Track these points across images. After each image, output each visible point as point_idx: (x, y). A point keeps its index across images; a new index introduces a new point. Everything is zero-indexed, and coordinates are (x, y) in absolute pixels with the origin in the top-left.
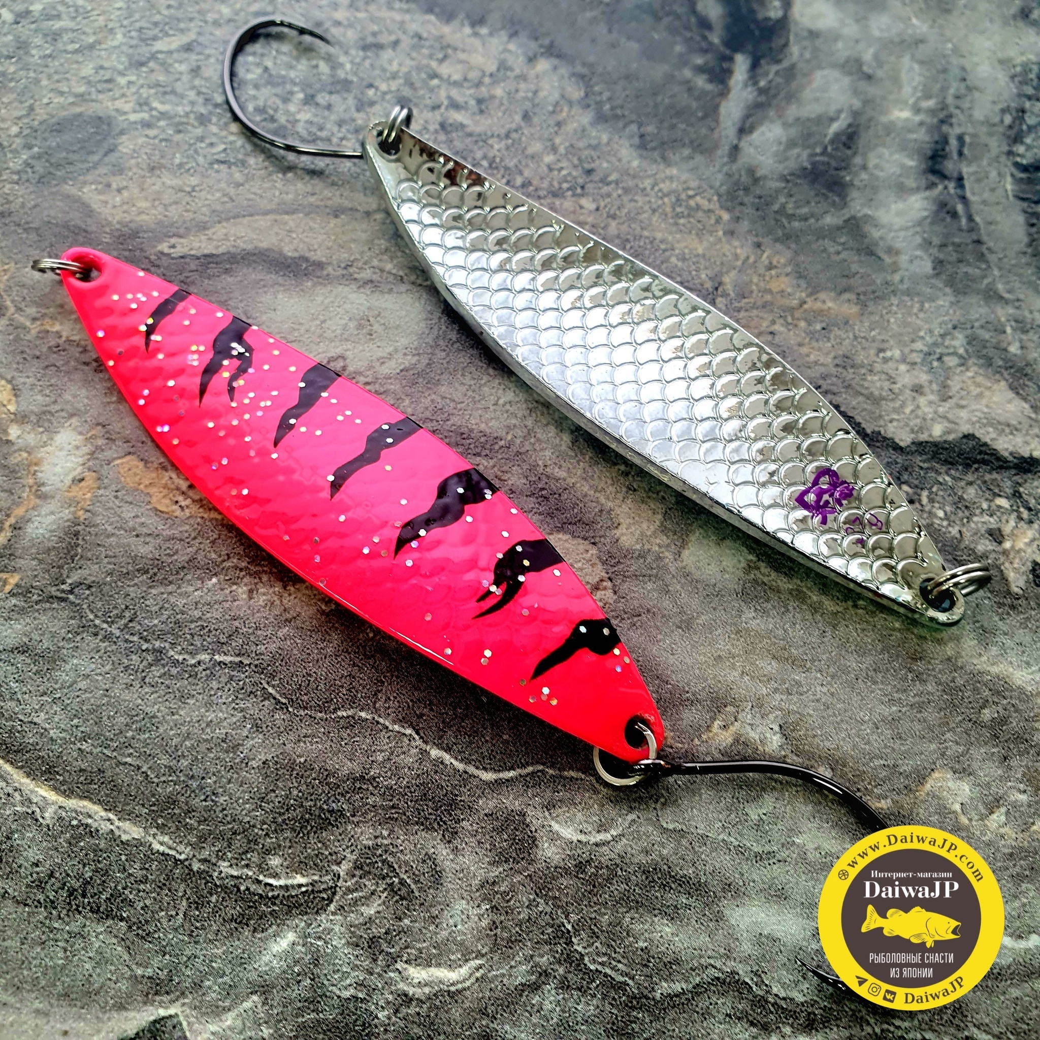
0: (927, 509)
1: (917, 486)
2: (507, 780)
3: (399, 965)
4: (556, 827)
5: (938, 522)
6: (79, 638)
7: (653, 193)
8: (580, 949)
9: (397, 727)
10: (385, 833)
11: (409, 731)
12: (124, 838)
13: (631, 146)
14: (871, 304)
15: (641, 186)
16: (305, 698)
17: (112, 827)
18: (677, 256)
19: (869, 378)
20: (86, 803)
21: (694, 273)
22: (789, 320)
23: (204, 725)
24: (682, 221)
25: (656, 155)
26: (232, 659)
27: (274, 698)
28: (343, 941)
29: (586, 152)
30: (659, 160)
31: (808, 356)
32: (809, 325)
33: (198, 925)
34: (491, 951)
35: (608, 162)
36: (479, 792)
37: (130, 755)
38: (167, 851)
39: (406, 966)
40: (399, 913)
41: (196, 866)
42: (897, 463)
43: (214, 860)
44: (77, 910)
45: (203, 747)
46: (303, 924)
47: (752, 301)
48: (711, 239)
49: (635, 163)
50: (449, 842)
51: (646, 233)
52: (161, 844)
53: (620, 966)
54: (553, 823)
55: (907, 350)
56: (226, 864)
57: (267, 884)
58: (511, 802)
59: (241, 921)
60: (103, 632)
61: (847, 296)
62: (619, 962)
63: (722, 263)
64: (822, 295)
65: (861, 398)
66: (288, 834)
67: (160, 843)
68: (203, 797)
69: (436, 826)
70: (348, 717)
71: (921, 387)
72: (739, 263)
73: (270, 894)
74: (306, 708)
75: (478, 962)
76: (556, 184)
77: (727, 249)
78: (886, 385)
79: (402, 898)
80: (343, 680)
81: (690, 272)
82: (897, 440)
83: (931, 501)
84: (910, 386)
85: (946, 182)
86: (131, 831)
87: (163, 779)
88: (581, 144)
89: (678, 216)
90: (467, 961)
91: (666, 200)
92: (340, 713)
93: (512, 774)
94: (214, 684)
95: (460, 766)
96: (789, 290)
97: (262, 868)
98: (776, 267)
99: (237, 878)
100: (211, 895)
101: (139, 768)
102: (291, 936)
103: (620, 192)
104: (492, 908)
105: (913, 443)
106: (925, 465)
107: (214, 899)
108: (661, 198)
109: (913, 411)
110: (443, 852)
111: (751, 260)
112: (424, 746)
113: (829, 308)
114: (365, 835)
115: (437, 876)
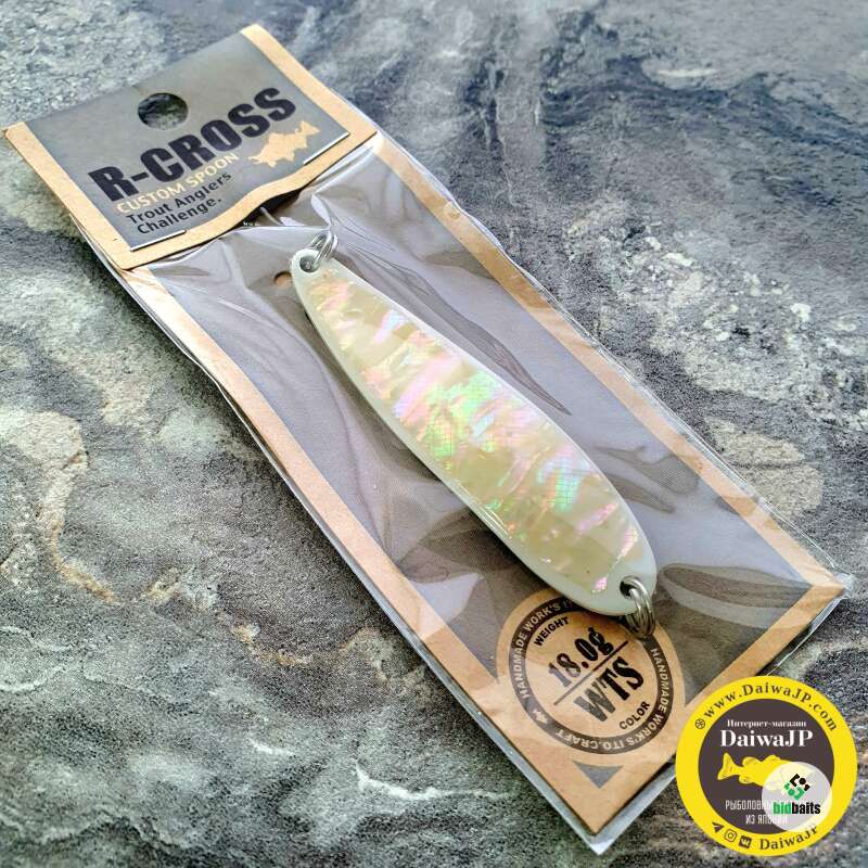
85: (479, 109)
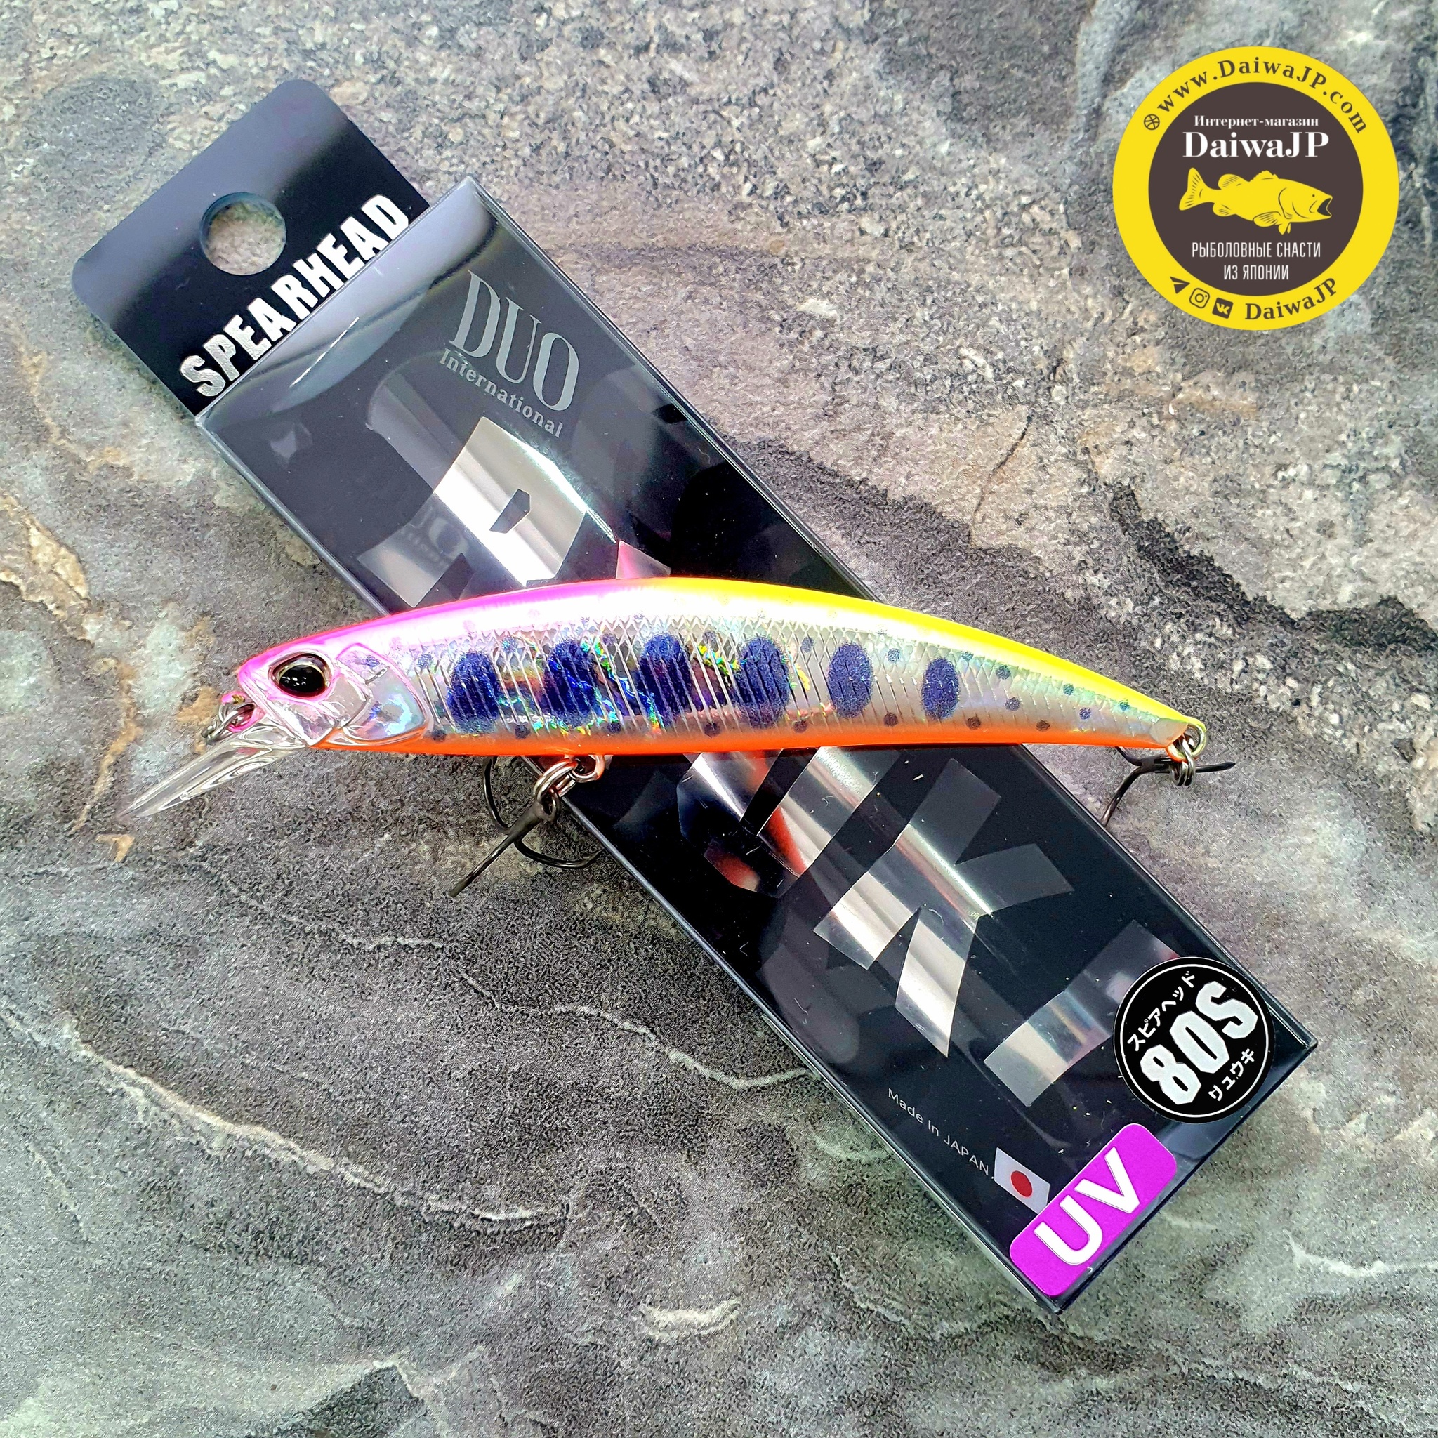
0: (1316, 713)
1: (1306, 680)
2: (763, 1088)
3: (641, 1308)
4: (821, 1143)
5: (1329, 732)
6: (222, 920)
7: (968, 204)
8: (849, 1285)
9: (627, 1025)
10: (620, 1155)
11: (643, 1030)
12: (311, 1170)
13: (939, 113)
14: (1274, 390)
15: (952, 189)
16: (514, 989)
17: (294, 1157)
18: (999, 315)
19: (1259, 513)
20: (259, 1129)
21: (1023, 343)
22: (1155, 420)
23: (392, 1028)
24: (1009, 252)
25: (976, 130)
26: (419, 941)
27: (476, 991)
28: (577, 1282)
29: (870, 129)
30: (980, 140)
31: (1176, 479)
32: (1183, 426)
33: (409, 1268)
34: (747, 1290)
35: (903, 145)
36: (729, 1103)
37: (305, 1069)
38: (363, 1184)
39: (650, 1308)
40: (640, 1248)
41: (399, 1200)
42: (1283, 644)
43: (420, 1193)
44: (266, 1254)
45: (395, 1055)
46: (529, 1263)
47: (1103, 389)
48: (1052, 284)
49: (944, 148)
50: (696, 1164)
51: (956, 276)
52: (356, 1175)
53: (894, 1304)
54: (818, 1139)
55: (1316, 467)
56: (435, 1197)
57: (483, 1219)
58: (768, 1114)
59: (458, 1263)
60: (252, 911)
61: (1241, 376)
62: (894, 1299)
63: (1064, 325)
64: (1206, 378)
65: (1243, 546)
66: (504, 1158)
67: (353, 1175)
68: (400, 1118)
69: (680, 1146)
70: (568, 1013)
71: (1332, 525)
72: (1090, 324)
73: (489, 1231)
74: (516, 1003)
75: (733, 1302)
76: (824, 189)
77: (1073, 298)
78: (1283, 522)
79: (643, 1233)
80: (559, 965)
81: (1018, 344)
82: (1287, 611)
83: (1324, 700)
84: (1315, 524)
86: (319, 1162)
87: (349, 1097)
88: (863, 114)
89: (1004, 243)
90: (719, 1301)
91: (987, 213)
92: (558, 1008)
93: (768, 1080)
94: (400, 975)
95: (706, 1072)
96: (1158, 369)
97: (477, 1200)
98: (1142, 330)
99: (449, 1212)
100: (421, 1234)
101: (318, 1085)
102: (516, 1279)
103: (920, 202)
104: (747, 1241)
105: (1310, 614)
106: (1322, 648)
107: (424, 1238)
108: (981, 211)
109: (1314, 564)
110: (689, 1177)
111: (1107, 320)
112: (661, 1047)
113: (1214, 399)
114: (596, 1158)
115: (682, 1203)
